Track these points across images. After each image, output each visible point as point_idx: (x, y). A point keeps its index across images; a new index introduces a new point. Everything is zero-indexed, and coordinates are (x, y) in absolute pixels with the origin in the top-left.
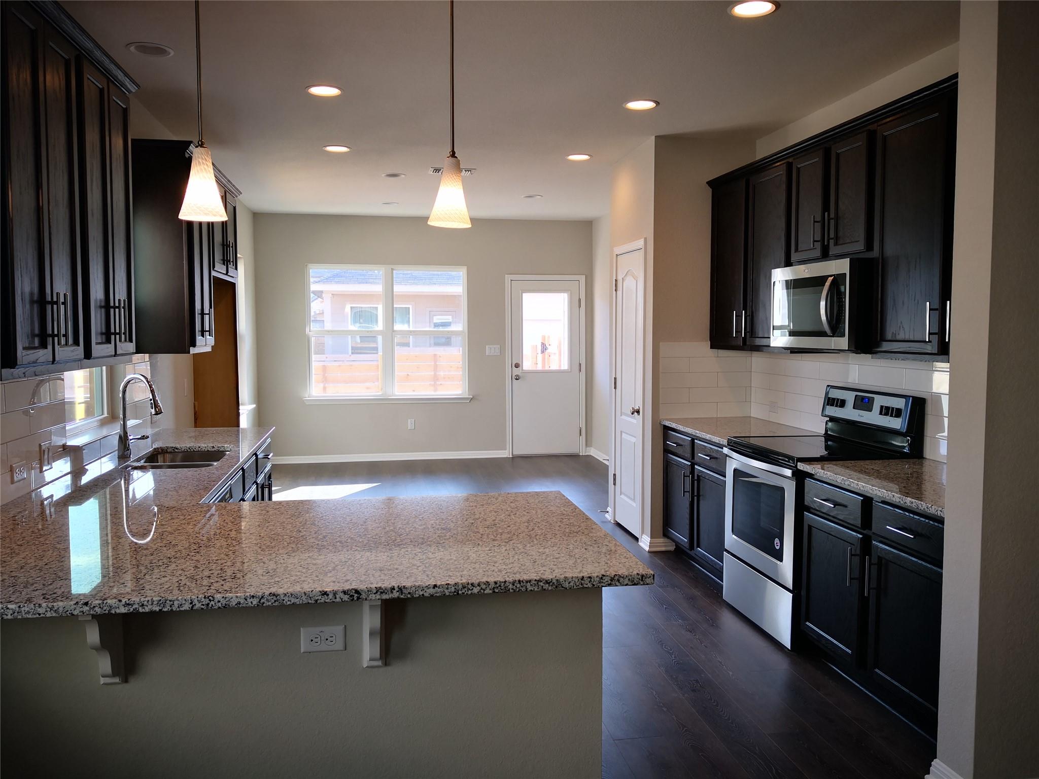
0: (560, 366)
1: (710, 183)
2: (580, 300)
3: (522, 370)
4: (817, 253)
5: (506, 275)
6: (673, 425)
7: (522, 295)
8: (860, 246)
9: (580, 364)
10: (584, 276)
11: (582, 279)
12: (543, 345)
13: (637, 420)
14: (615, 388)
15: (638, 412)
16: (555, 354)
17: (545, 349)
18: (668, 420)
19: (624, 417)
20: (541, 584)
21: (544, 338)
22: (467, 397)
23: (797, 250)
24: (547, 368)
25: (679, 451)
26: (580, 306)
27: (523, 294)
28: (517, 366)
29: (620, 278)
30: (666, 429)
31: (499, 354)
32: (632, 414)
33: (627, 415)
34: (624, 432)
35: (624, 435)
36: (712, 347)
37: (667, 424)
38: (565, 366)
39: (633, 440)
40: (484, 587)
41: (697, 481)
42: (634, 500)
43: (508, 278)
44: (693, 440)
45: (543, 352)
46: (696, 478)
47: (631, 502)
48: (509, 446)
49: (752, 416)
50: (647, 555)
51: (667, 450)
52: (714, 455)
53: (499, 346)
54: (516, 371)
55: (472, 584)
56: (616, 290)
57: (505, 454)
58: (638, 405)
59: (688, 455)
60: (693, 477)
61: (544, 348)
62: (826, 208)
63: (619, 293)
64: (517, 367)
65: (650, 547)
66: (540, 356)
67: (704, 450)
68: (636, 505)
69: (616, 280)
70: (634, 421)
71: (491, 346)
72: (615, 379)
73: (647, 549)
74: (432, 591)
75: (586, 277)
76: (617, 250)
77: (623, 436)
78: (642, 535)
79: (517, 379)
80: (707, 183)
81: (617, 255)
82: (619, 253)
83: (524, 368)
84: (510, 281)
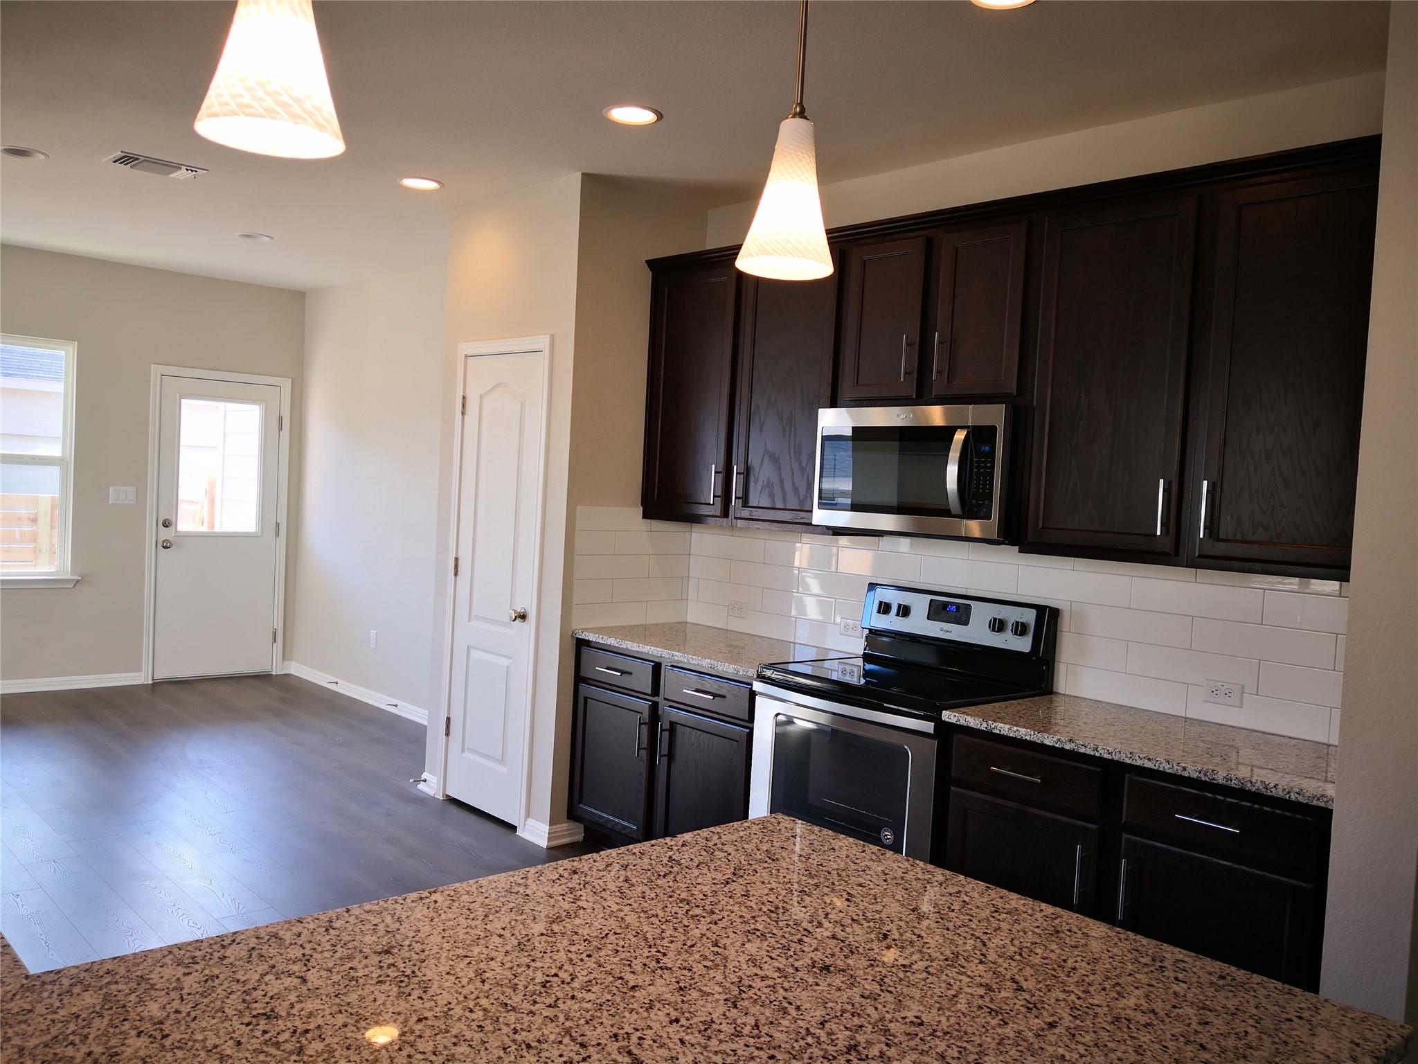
0: (241, 525)
1: (651, 264)
2: (281, 419)
3: (176, 531)
4: (908, 391)
5: (152, 365)
7: (180, 403)
9: (278, 525)
10: (290, 380)
11: (287, 384)
13: (521, 631)
14: (456, 574)
15: (522, 617)
19: (476, 623)
22: (69, 577)
23: (856, 383)
24: (219, 529)
25: (621, 682)
26: (281, 428)
27: (183, 400)
28: (166, 524)
29: (473, 395)
30: (581, 644)
31: (134, 502)
32: (513, 620)
34: (478, 649)
35: (476, 653)
36: (645, 516)
37: (586, 636)
38: (251, 526)
39: (504, 662)
41: (666, 731)
42: (501, 761)
43: (156, 371)
44: (658, 666)
46: (666, 726)
47: (494, 765)
48: (146, 664)
49: (688, 621)
50: (545, 852)
53: (134, 488)
54: (165, 534)
56: (463, 413)
57: (141, 678)
59: (645, 689)
63: (471, 418)
64: (167, 527)
65: (549, 839)
66: (206, 510)
68: (508, 770)
69: (464, 397)
70: (508, 631)
71: (120, 489)
72: (457, 559)
73: (541, 842)
75: (292, 381)
76: (468, 349)
77: (473, 655)
78: (525, 820)
79: (165, 547)
80: (647, 262)
81: (466, 356)
82: (470, 353)
83: (179, 529)
84: (159, 376)
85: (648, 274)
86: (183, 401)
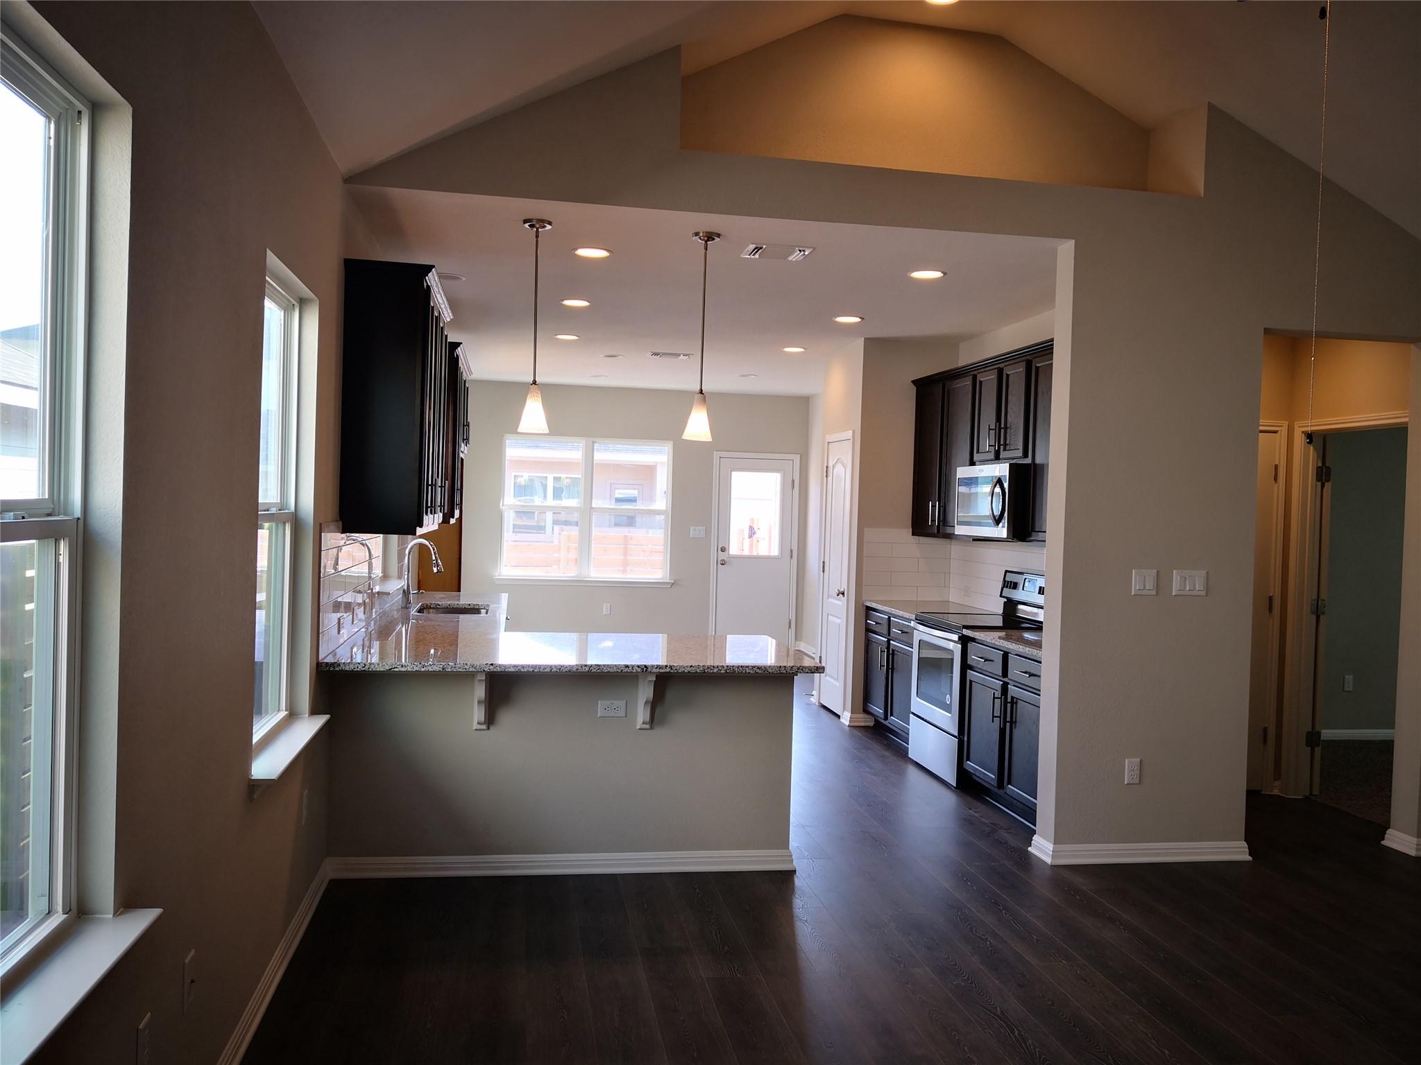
0: (770, 551)
1: (915, 382)
2: (793, 481)
3: (729, 554)
4: (992, 456)
5: (715, 453)
6: (874, 605)
7: (731, 474)
8: (1020, 453)
9: (792, 551)
10: (800, 457)
11: (797, 458)
12: (751, 528)
13: (841, 603)
14: (823, 571)
15: (843, 594)
16: (764, 539)
17: (754, 534)
18: (870, 601)
19: (830, 600)
20: (755, 669)
21: (752, 520)
22: (668, 581)
23: (978, 452)
24: (755, 553)
25: (878, 629)
26: (793, 487)
28: (723, 550)
29: (831, 465)
30: (868, 609)
31: (704, 536)
32: (838, 595)
33: (833, 598)
34: (831, 615)
35: (830, 617)
36: (913, 535)
37: (868, 604)
38: (775, 552)
39: (838, 621)
40: (720, 668)
41: (891, 654)
42: (837, 679)
43: (717, 455)
44: (889, 618)
45: (750, 537)
46: (891, 652)
47: (835, 682)
49: (950, 600)
50: (847, 728)
51: (868, 630)
52: (905, 630)
53: (704, 528)
54: (722, 556)
55: (713, 667)
56: (827, 476)
58: (844, 587)
59: (885, 631)
60: (888, 651)
61: (752, 533)
62: (998, 419)
63: (830, 479)
64: (723, 552)
66: (747, 541)
67: (898, 625)
68: (839, 684)
69: (827, 467)
70: (839, 603)
71: (697, 528)
72: (824, 562)
73: (847, 723)
74: (689, 669)
76: (829, 438)
77: (829, 619)
78: (843, 713)
79: (722, 564)
80: (912, 381)
81: (829, 443)
82: (830, 441)
83: (731, 553)
84: (718, 458)
85: (914, 389)
86: (733, 473)
